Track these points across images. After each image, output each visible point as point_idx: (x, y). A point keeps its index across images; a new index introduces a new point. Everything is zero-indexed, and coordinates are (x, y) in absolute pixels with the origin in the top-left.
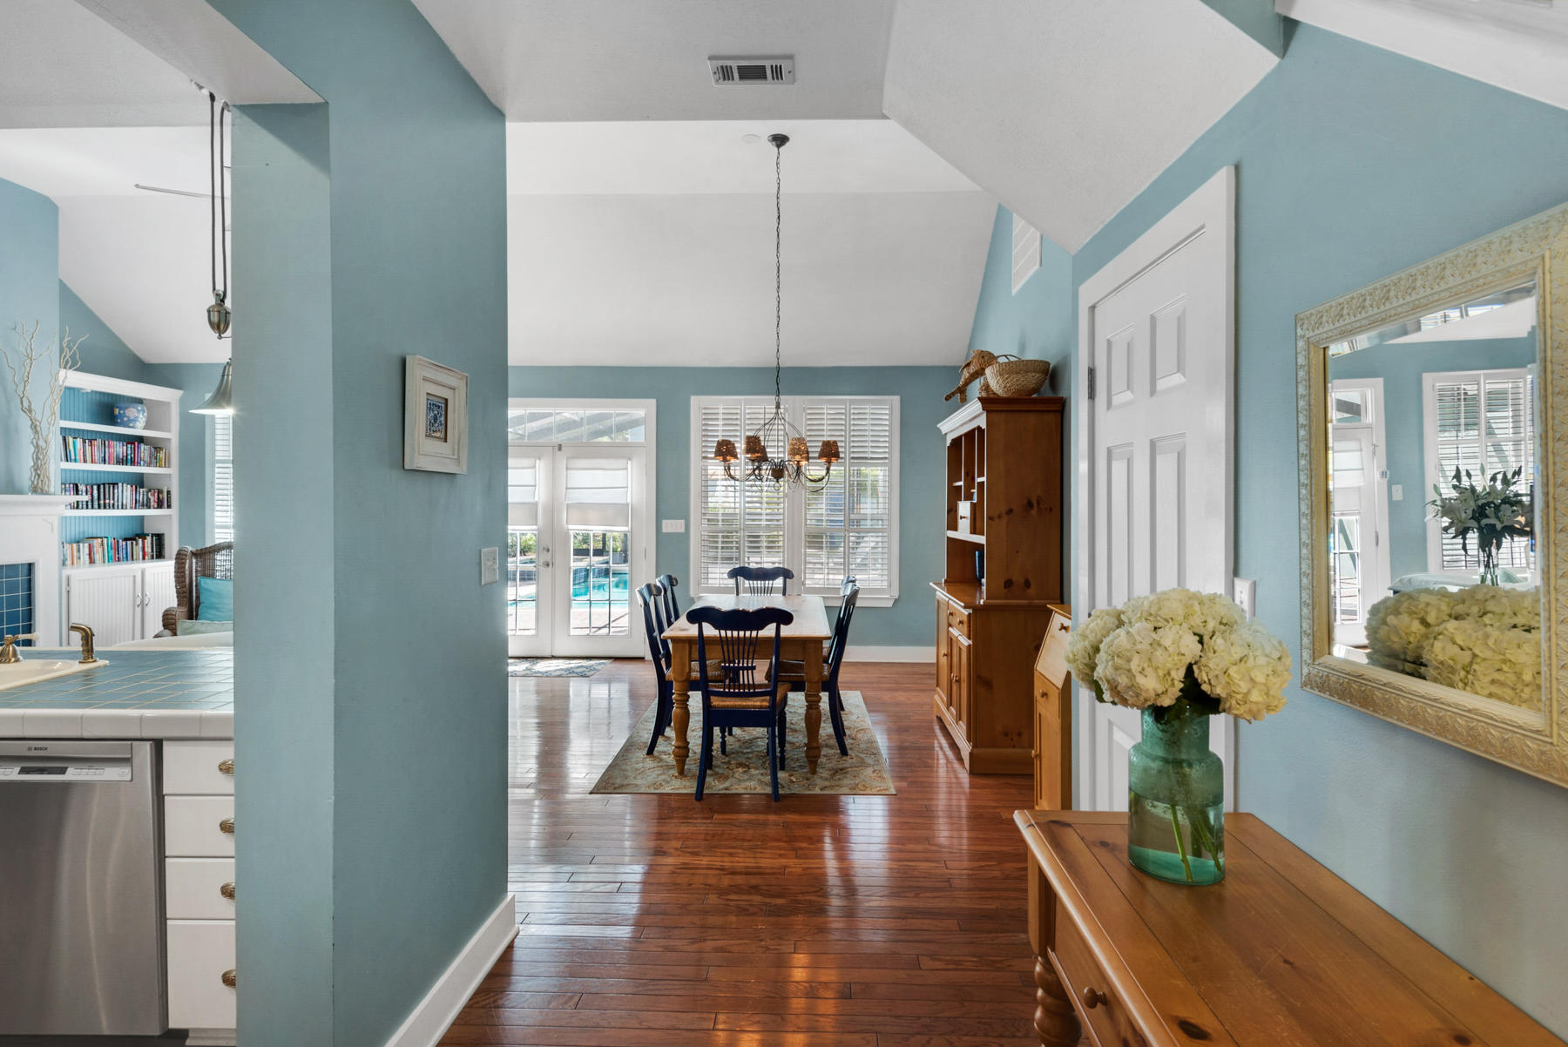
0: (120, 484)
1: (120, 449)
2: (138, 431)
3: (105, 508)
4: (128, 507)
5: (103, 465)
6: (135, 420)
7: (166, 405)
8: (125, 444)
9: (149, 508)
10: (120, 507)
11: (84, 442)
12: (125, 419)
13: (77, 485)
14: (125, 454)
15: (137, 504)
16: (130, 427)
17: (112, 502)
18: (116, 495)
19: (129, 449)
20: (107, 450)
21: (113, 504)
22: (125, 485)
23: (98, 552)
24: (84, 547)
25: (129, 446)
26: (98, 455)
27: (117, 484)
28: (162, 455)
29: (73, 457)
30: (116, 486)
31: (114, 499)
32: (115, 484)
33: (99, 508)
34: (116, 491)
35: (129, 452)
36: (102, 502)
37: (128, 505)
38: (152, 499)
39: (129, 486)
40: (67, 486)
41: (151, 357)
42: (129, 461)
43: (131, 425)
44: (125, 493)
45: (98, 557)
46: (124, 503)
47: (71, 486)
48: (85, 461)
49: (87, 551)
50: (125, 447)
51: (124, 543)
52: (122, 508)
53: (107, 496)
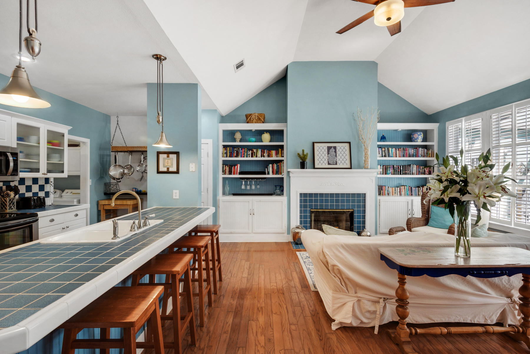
0: (412, 165)
1: (412, 151)
2: (419, 143)
3: (405, 174)
4: (415, 174)
5: (403, 158)
6: (418, 138)
7: (432, 130)
8: (413, 149)
9: (425, 174)
10: (412, 174)
11: (396, 149)
12: (414, 139)
13: (394, 166)
14: (413, 153)
15: (419, 173)
16: (416, 142)
17: (408, 172)
18: (410, 169)
19: (414, 151)
20: (405, 152)
21: (409, 173)
22: (414, 165)
23: (403, 191)
24: (397, 189)
25: (414, 149)
26: (402, 154)
27: (411, 165)
28: (430, 152)
29: (391, 155)
30: (410, 166)
31: (409, 171)
32: (410, 165)
33: (403, 174)
34: (410, 168)
35: (414, 152)
36: (404, 172)
37: (415, 173)
38: (426, 171)
39: (416, 166)
40: (390, 166)
41: (430, 112)
42: (414, 156)
43: (416, 141)
44: (414, 169)
45: (403, 193)
46: (414, 172)
47: (392, 166)
48: (396, 157)
49: (399, 190)
50: (413, 150)
51: (415, 188)
52: (413, 174)
53: (406, 170)
